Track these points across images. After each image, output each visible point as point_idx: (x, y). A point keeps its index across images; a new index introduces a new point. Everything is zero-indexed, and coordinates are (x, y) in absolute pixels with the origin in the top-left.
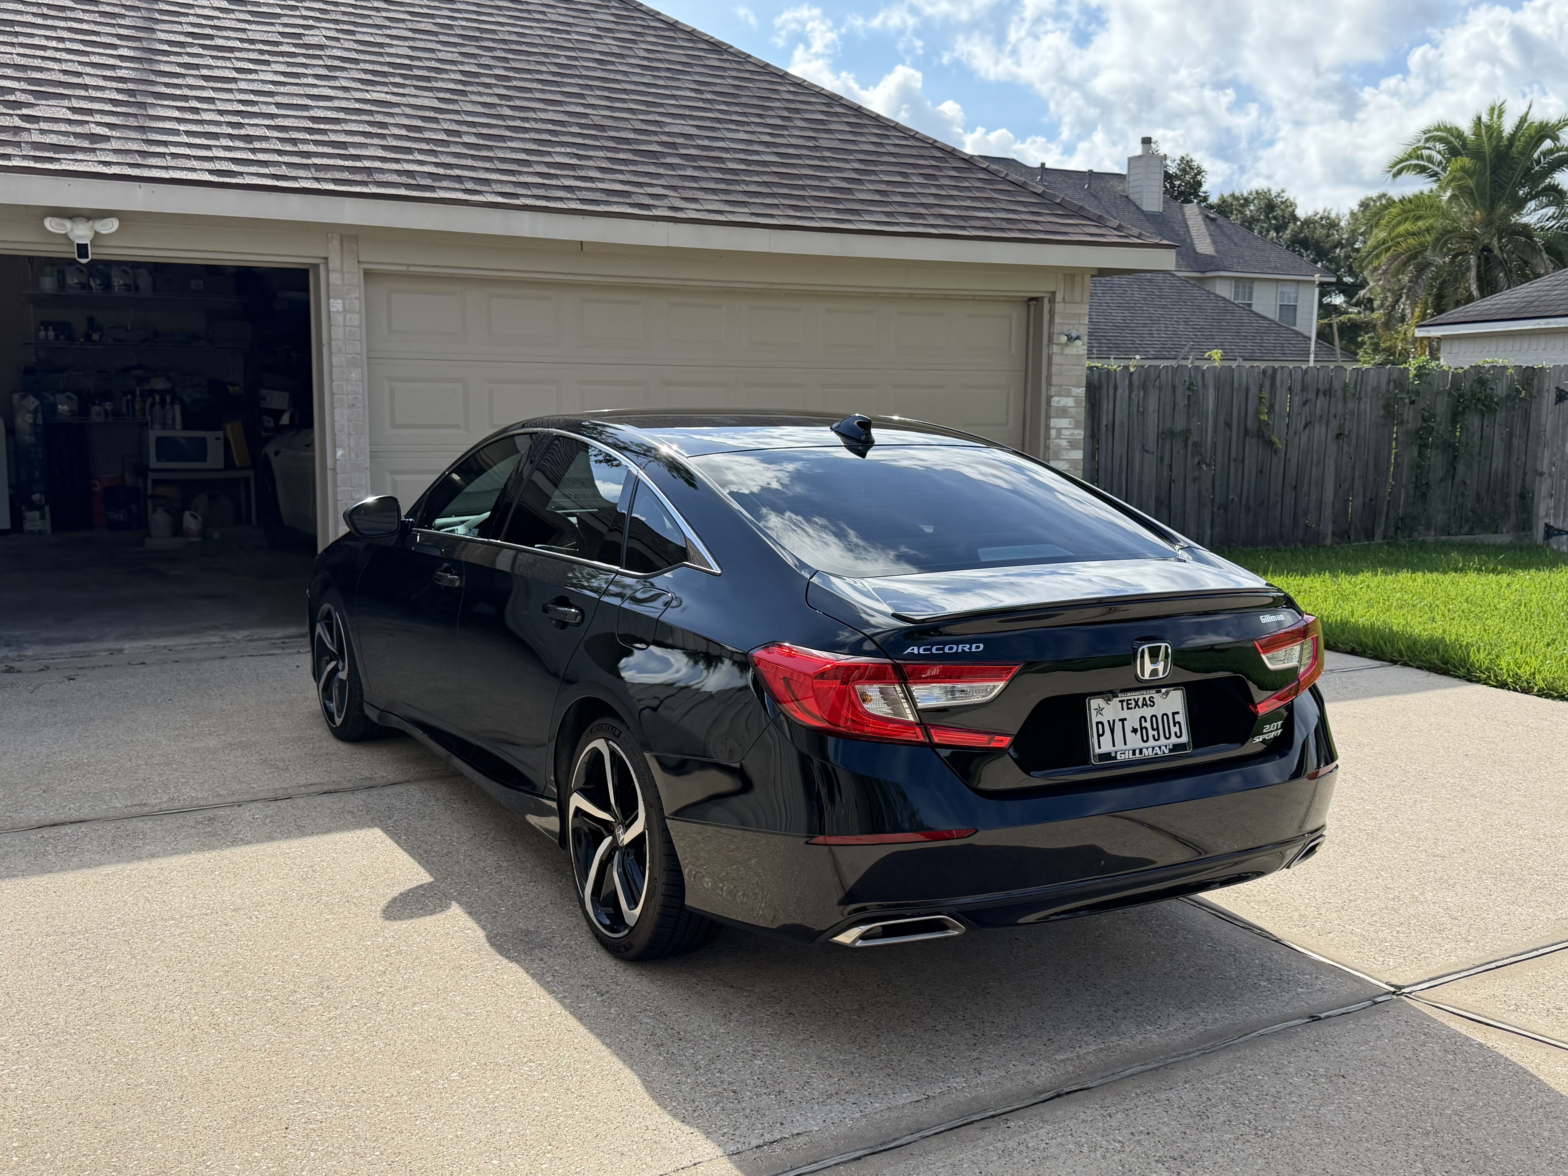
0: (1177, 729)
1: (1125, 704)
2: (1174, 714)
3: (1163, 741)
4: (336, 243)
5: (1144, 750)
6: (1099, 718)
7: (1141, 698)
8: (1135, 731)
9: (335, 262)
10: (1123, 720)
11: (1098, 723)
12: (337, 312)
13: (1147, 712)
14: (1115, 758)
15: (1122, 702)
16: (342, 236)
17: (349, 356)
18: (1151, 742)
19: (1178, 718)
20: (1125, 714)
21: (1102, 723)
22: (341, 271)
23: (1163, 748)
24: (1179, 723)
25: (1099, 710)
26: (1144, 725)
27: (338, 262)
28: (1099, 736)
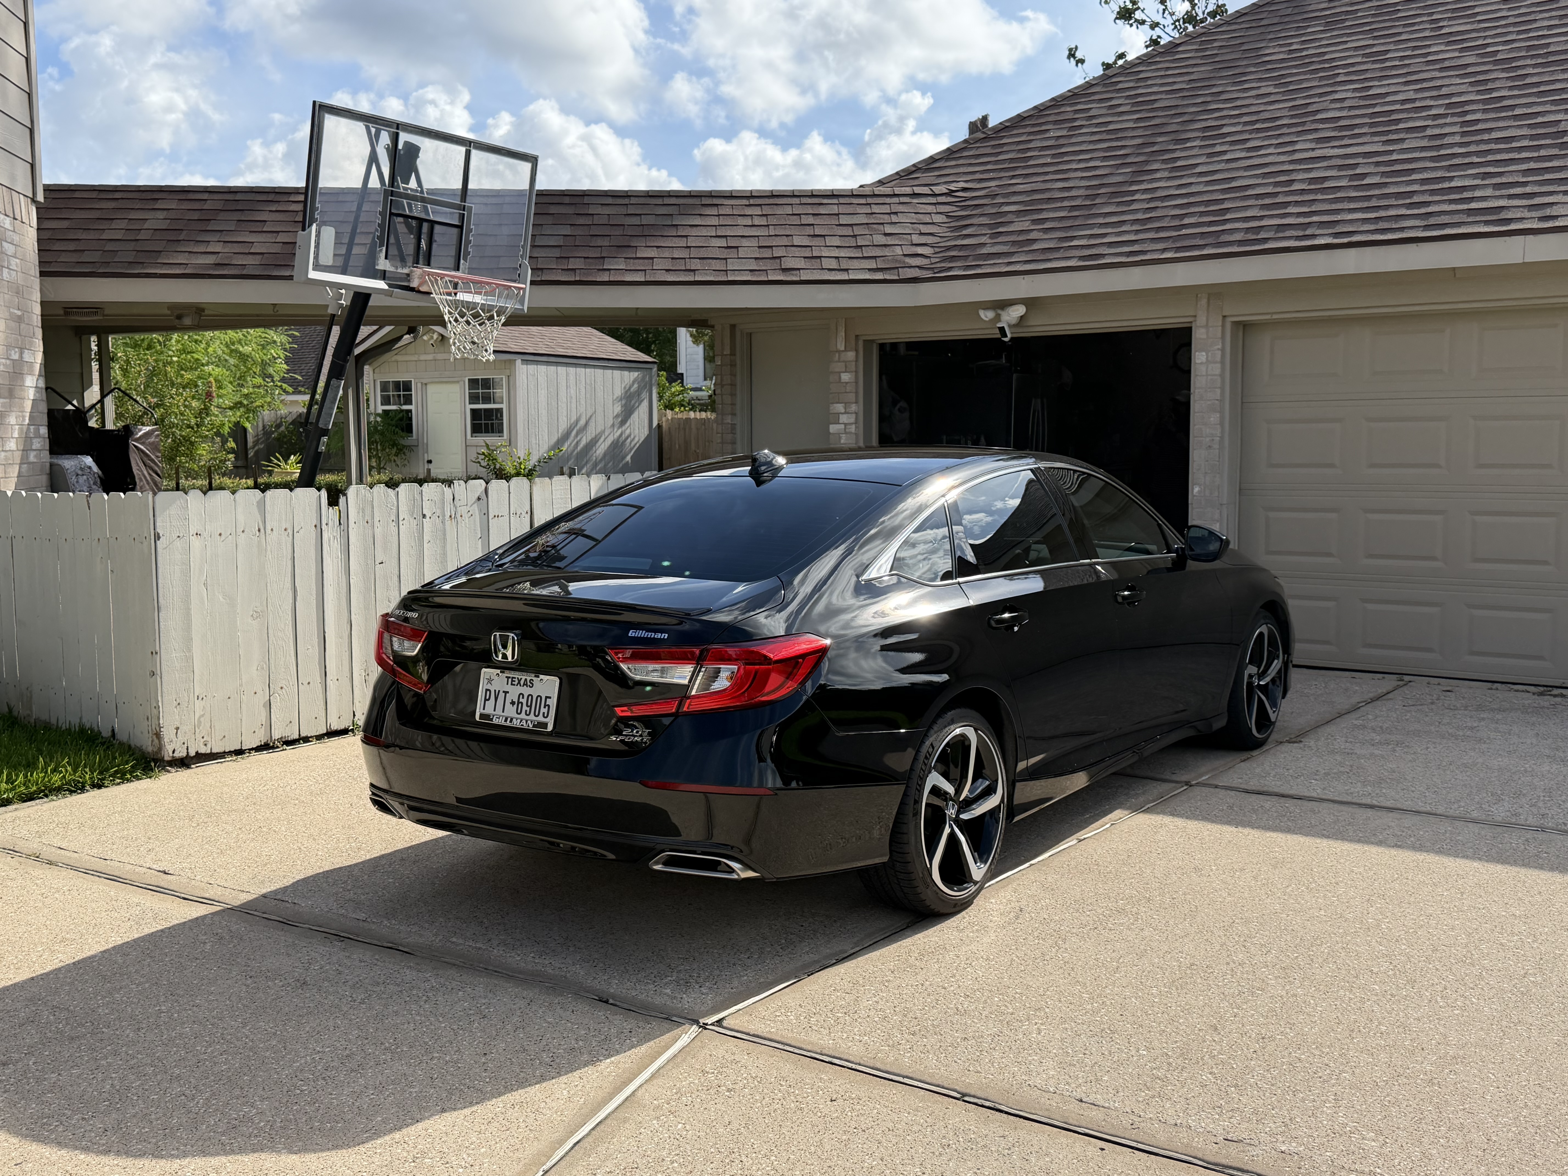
0: (546, 710)
1: (510, 680)
2: (547, 697)
3: (532, 717)
4: (1204, 302)
5: (514, 720)
6: (489, 687)
7: (524, 678)
8: (513, 703)
9: (1201, 320)
10: (506, 693)
11: (487, 690)
12: (1201, 363)
13: (526, 691)
14: (492, 720)
15: (508, 678)
16: (1209, 294)
17: (1209, 403)
18: (523, 716)
19: (549, 702)
20: (509, 688)
21: (490, 691)
22: (1207, 326)
23: (529, 722)
24: (549, 706)
25: (490, 681)
26: (521, 700)
27: (1205, 319)
28: (486, 700)
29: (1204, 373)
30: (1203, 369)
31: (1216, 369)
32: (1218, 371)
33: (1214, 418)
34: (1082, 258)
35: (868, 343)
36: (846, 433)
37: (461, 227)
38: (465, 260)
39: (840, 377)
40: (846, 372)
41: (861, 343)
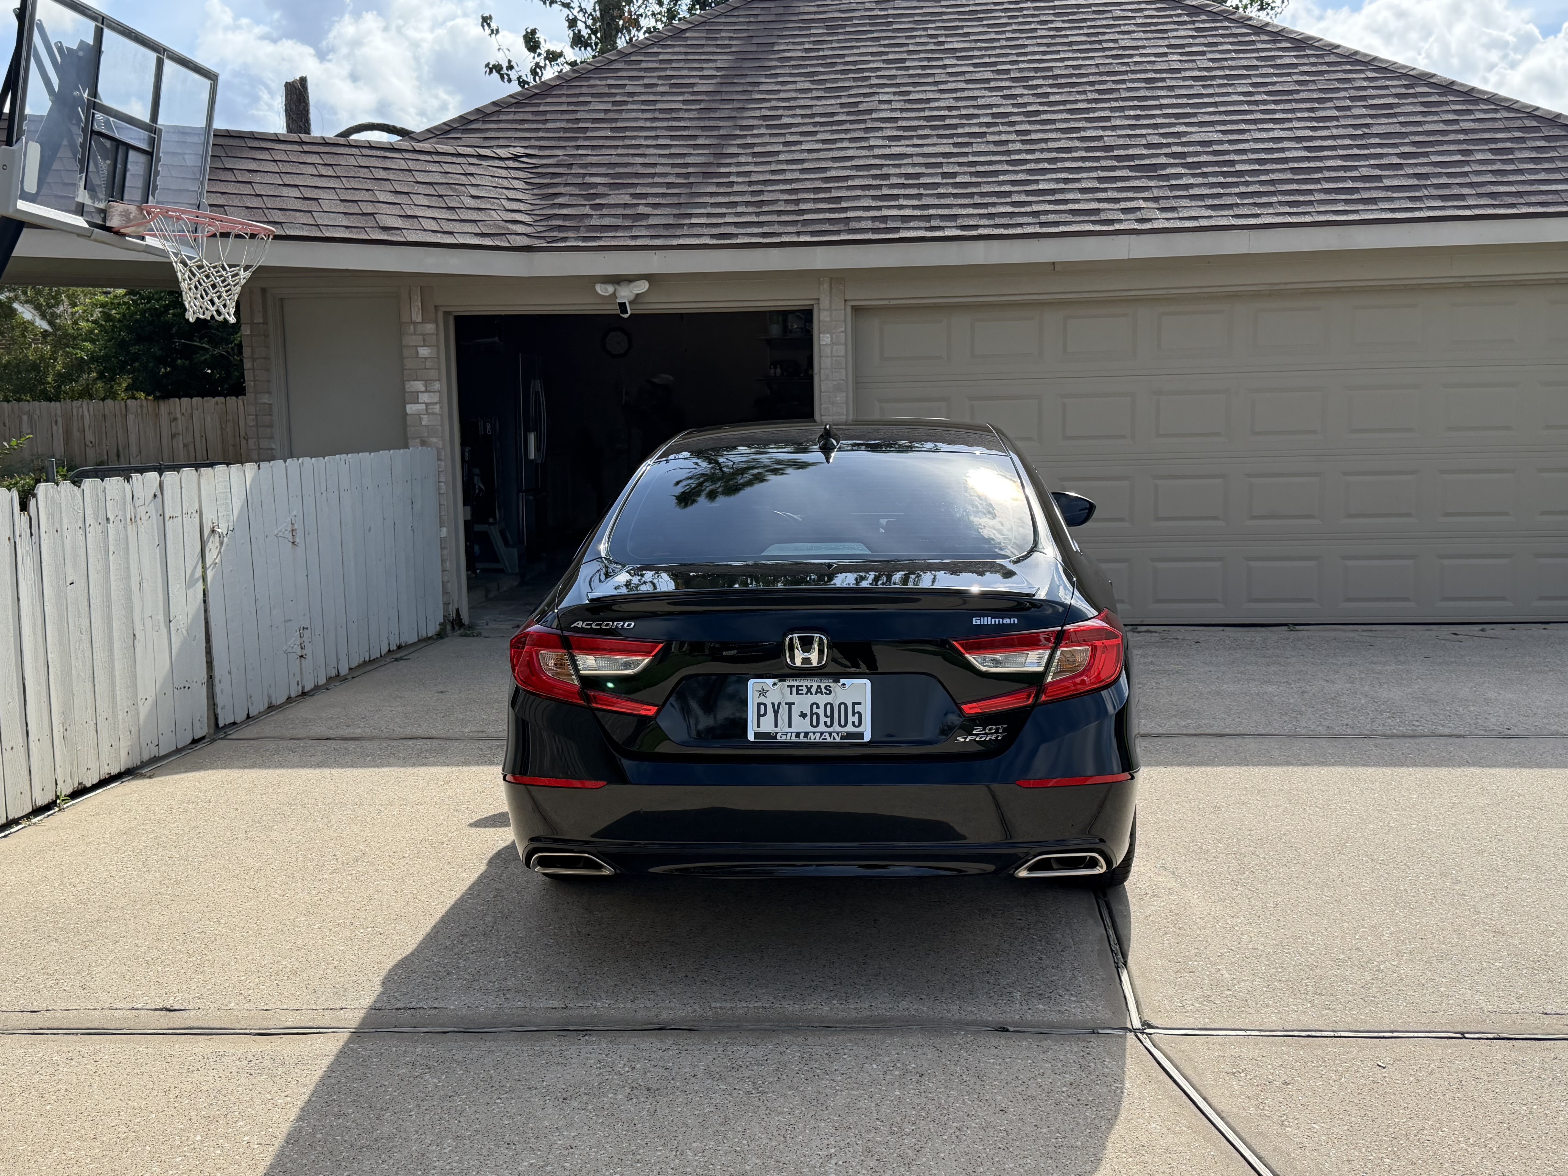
0: (856, 719)
1: (794, 689)
2: (854, 704)
3: (836, 728)
4: (826, 286)
5: (811, 735)
6: (762, 700)
7: (815, 685)
8: (803, 715)
9: (825, 303)
10: (790, 705)
11: (759, 704)
12: (826, 345)
13: (822, 700)
14: (775, 737)
15: (791, 687)
16: (831, 279)
17: (835, 383)
18: (822, 728)
19: (858, 708)
20: (794, 698)
21: (765, 705)
22: (830, 309)
23: (834, 734)
24: (860, 714)
25: (763, 693)
26: (815, 710)
27: (827, 302)
28: (759, 716)
29: (829, 354)
30: (827, 351)
31: (840, 350)
32: (842, 353)
33: (840, 398)
34: (713, 236)
35: (447, 313)
36: (428, 414)
37: (150, 154)
38: (154, 196)
39: (417, 353)
40: (424, 346)
41: (440, 315)
